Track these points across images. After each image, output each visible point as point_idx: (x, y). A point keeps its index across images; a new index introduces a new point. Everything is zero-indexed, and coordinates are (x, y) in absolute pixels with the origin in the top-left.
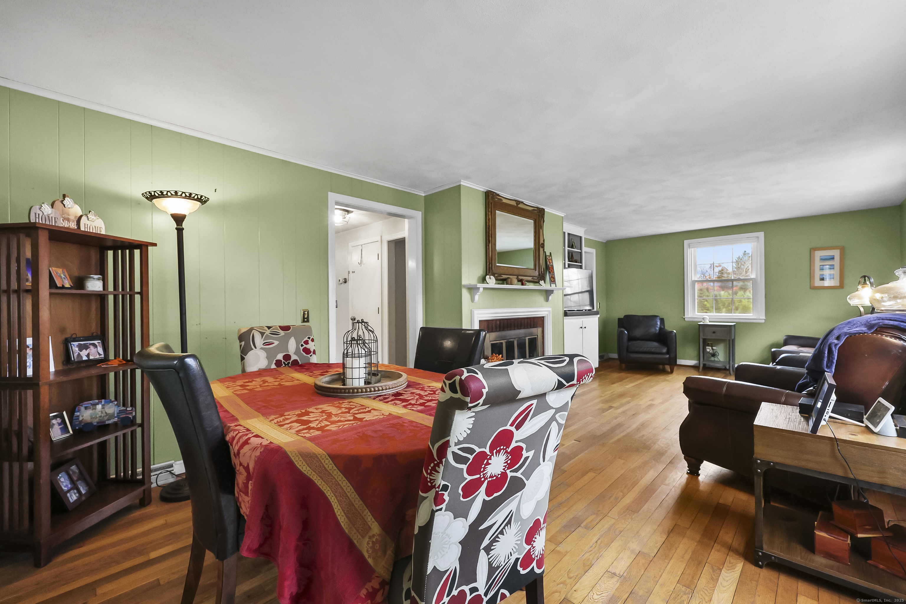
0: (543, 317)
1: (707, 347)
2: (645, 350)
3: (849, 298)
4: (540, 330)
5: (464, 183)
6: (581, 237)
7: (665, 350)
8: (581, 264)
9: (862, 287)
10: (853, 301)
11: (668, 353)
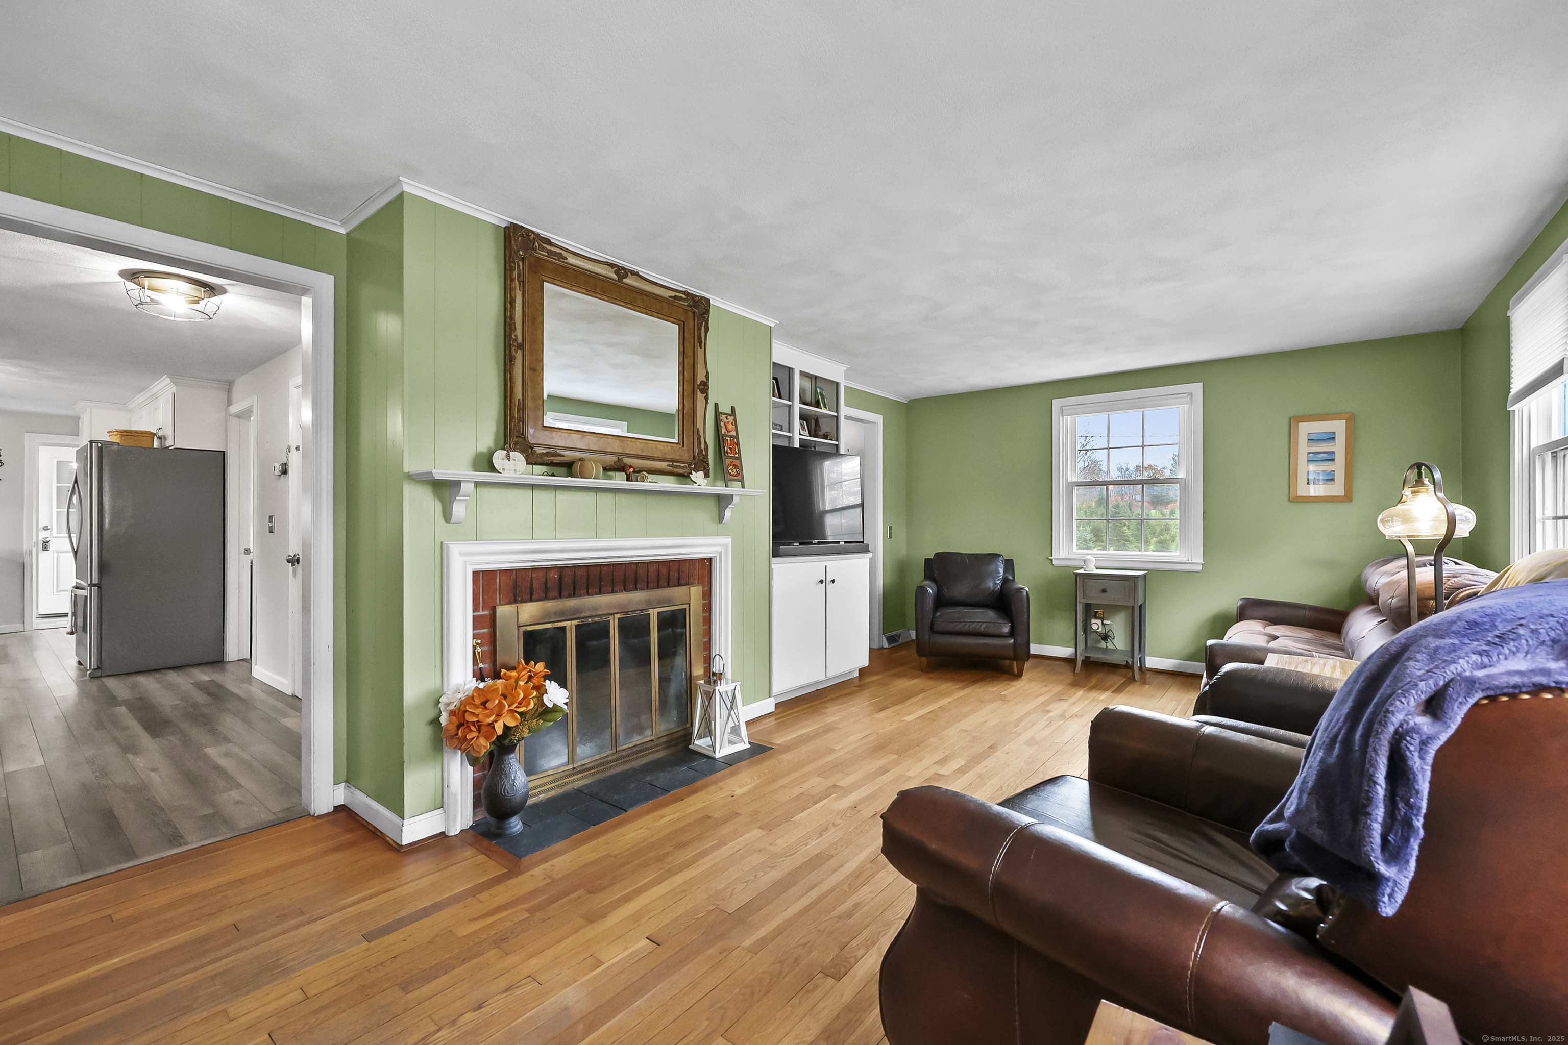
0: (710, 560)
1: (1093, 621)
2: (966, 628)
3: (1382, 521)
4: (696, 592)
5: (410, 187)
6: (837, 384)
7: (1006, 629)
8: (836, 443)
9: (1413, 492)
10: (1391, 527)
11: (1012, 634)
